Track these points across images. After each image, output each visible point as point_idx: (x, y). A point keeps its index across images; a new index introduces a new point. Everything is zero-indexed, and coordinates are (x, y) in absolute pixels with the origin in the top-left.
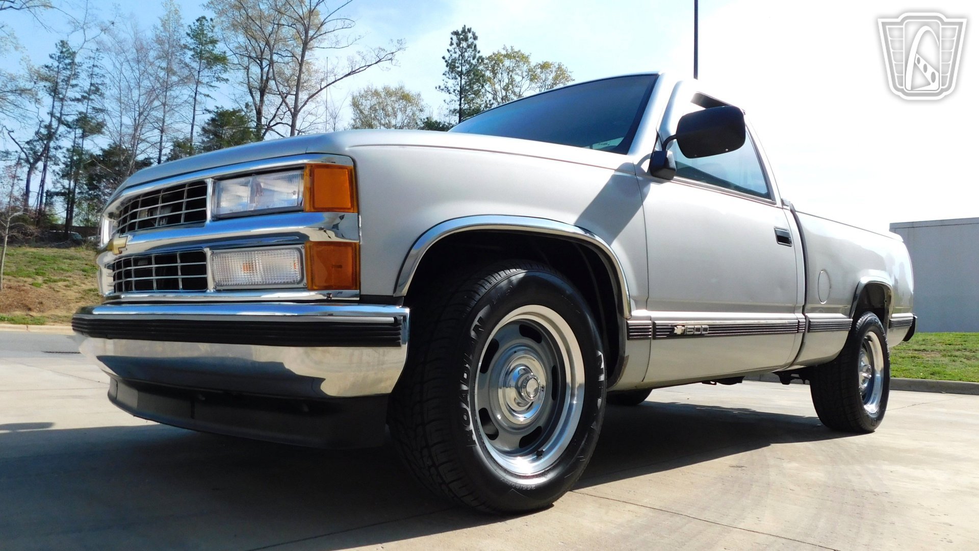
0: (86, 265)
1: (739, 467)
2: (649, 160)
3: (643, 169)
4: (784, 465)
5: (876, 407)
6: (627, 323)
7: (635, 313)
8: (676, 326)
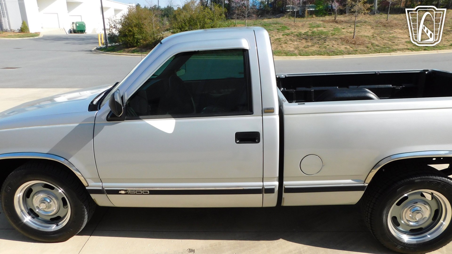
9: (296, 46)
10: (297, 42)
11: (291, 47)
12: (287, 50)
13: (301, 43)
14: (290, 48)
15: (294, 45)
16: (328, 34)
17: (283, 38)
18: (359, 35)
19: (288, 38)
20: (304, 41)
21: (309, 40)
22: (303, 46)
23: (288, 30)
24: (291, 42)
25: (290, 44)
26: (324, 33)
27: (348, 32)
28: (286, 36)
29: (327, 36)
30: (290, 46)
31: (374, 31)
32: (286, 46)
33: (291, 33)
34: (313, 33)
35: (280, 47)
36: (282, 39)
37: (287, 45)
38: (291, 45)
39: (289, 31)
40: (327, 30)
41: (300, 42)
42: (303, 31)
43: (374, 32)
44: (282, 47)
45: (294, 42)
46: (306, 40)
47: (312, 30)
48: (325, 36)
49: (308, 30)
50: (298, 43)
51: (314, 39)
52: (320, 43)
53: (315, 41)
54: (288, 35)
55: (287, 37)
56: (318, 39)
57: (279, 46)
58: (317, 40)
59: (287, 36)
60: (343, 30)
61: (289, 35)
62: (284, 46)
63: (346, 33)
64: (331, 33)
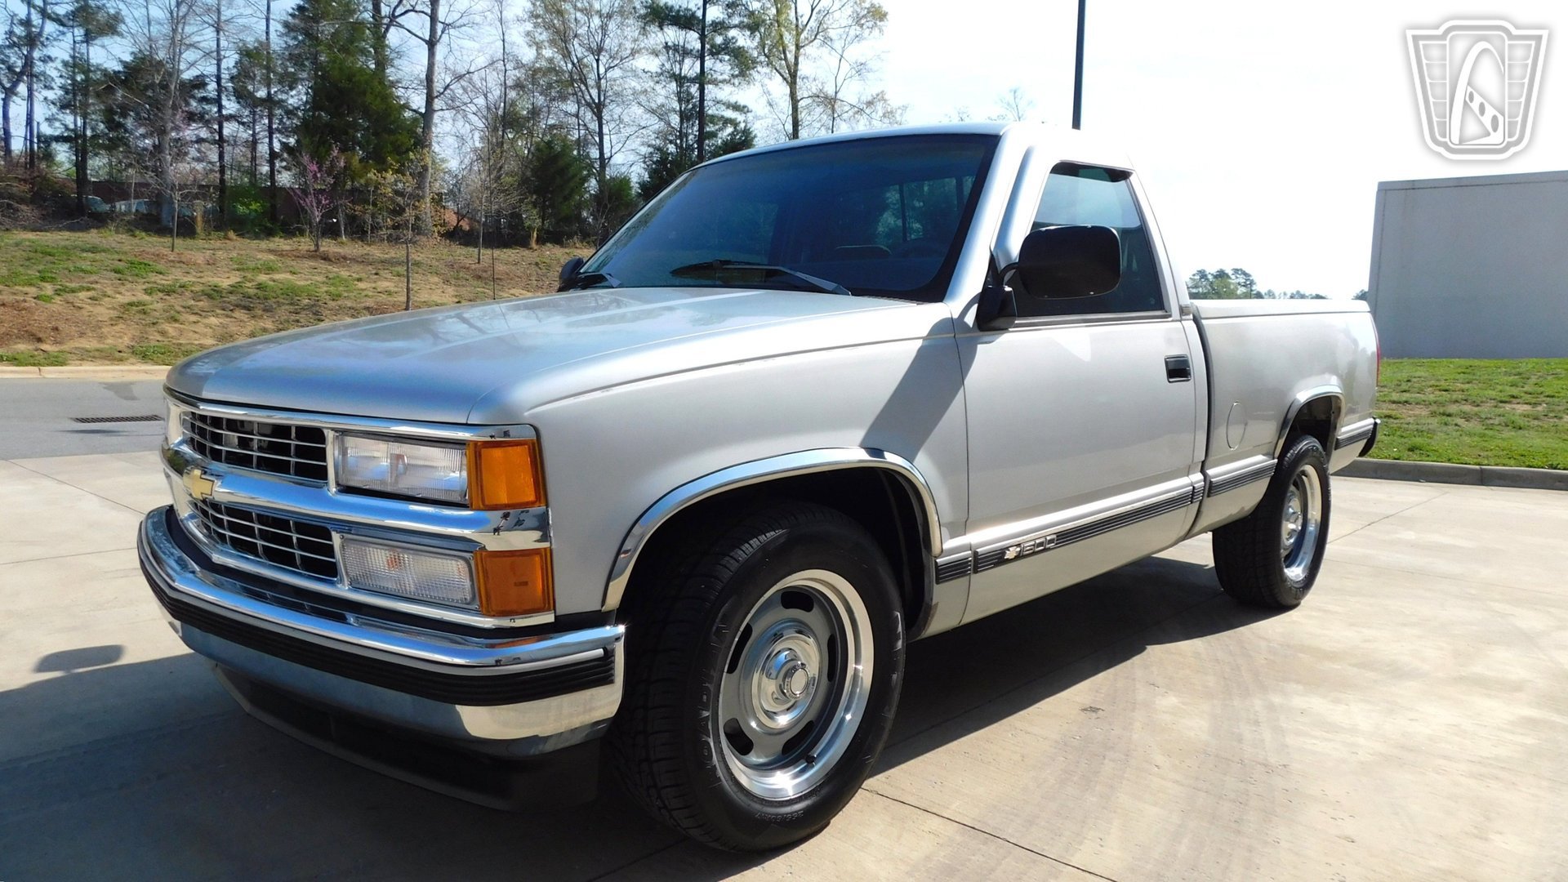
0: (120, 260)
1: (1094, 710)
2: (976, 306)
3: (966, 324)
4: (1157, 702)
5: (1303, 571)
6: (936, 562)
7: (948, 545)
8: (1007, 548)
9: (220, 331)
10: (217, 316)
11: (205, 335)
12: (192, 344)
13: (234, 320)
14: (196, 336)
15: (211, 328)
16: (317, 294)
17: (156, 304)
18: (418, 300)
19: (174, 301)
20: (240, 314)
21: (260, 312)
22: (246, 331)
23: (161, 273)
24: (194, 318)
25: (195, 322)
26: (302, 292)
27: (379, 290)
28: (161, 295)
29: (318, 301)
30: (196, 330)
31: (457, 291)
32: (181, 331)
33: (180, 287)
34: (260, 287)
35: (156, 334)
36: (151, 307)
37: (182, 326)
38: (200, 328)
39: (164, 278)
40: (307, 280)
41: (227, 316)
42: (225, 282)
43: (456, 294)
44: (163, 333)
45: (205, 317)
46: (250, 310)
47: (252, 278)
48: (309, 299)
49: (239, 280)
50: (221, 320)
51: (275, 309)
52: (302, 320)
53: (283, 313)
54: (168, 291)
55: (167, 297)
56: (292, 308)
57: (151, 330)
58: (290, 312)
59: (169, 295)
60: (361, 285)
61: (174, 292)
62: (170, 328)
63: (374, 292)
64: (326, 292)
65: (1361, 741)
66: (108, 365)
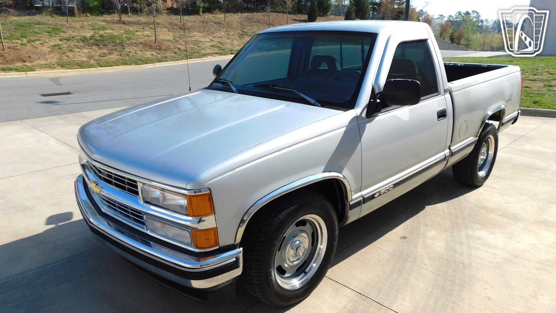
0: (49, 28)
1: (405, 238)
2: (366, 109)
3: (362, 117)
4: (428, 234)
5: (485, 173)
6: (350, 204)
7: (354, 197)
8: (375, 194)
9: (88, 54)
10: (86, 49)
11: (83, 57)
12: (79, 60)
13: (92, 50)
14: (80, 57)
15: (85, 53)
16: (122, 38)
17: (64, 45)
18: (159, 38)
19: (71, 43)
20: (94, 47)
21: (102, 46)
22: (98, 54)
23: (64, 32)
24: (78, 50)
25: (79, 52)
26: (116, 37)
27: (145, 35)
28: (65, 41)
29: (123, 41)
30: (80, 55)
31: (173, 34)
32: (74, 55)
33: (72, 38)
34: (101, 36)
35: (65, 57)
36: (62, 46)
37: (74, 53)
38: (81, 54)
39: (66, 34)
40: (118, 32)
41: (90, 49)
42: (88, 35)
43: (173, 35)
44: (68, 56)
45: (82, 49)
46: (98, 46)
47: (98, 33)
48: (120, 40)
49: (93, 34)
50: (88, 50)
51: (107, 45)
52: (117, 49)
53: (110, 46)
54: (68, 40)
55: (68, 42)
56: (113, 44)
57: (63, 55)
58: (113, 46)
59: (68, 41)
60: (138, 33)
61: (70, 40)
62: (70, 54)
63: (143, 36)
64: (125, 37)
65: (498, 252)
66: (49, 70)
